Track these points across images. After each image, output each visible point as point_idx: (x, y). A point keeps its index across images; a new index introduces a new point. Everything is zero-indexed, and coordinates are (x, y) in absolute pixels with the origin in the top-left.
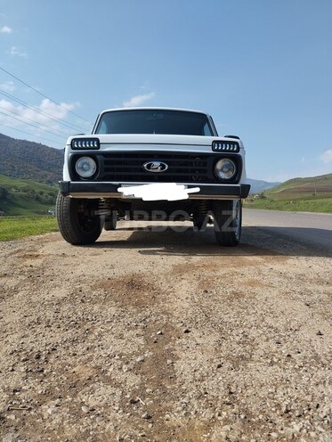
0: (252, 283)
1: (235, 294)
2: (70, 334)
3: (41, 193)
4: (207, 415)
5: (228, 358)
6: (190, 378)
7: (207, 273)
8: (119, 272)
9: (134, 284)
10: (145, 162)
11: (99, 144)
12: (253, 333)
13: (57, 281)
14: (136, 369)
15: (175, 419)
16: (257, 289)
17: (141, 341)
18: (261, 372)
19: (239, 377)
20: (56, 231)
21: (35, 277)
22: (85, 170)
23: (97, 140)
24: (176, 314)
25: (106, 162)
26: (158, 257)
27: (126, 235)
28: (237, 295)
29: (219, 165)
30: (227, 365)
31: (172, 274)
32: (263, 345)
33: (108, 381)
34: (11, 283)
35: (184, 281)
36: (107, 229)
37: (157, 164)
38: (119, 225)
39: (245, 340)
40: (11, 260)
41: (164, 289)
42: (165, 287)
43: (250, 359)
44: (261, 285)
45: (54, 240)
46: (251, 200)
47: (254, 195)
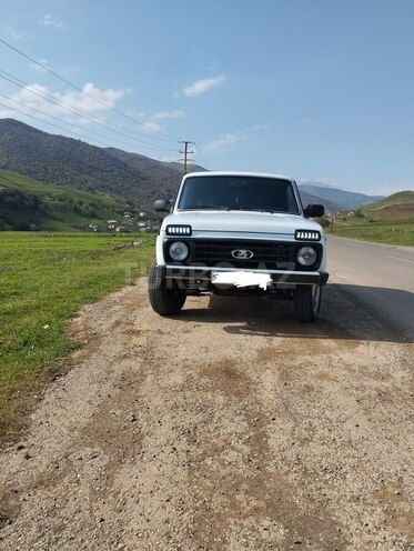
0: (322, 376)
1: (308, 387)
2: (200, 417)
3: (81, 203)
4: (286, 468)
5: (298, 439)
6: (277, 449)
7: (287, 362)
9: (230, 372)
10: (232, 249)
11: (191, 231)
12: (316, 422)
14: (247, 442)
15: (271, 469)
16: (325, 383)
17: (245, 424)
18: (316, 448)
19: (303, 451)
22: (178, 254)
23: (190, 227)
24: (265, 404)
25: (197, 249)
26: (242, 337)
28: (309, 389)
30: (298, 443)
31: (258, 362)
32: (320, 431)
33: (233, 449)
35: (268, 371)
37: (243, 252)
39: (311, 428)
41: (253, 379)
42: (254, 377)
43: (311, 441)
44: (328, 379)
46: (345, 220)
47: (347, 212)
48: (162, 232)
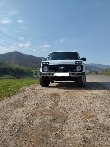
6: (59, 106)
8: (53, 93)
9: (55, 95)
10: (59, 67)
11: (48, 63)
13: (40, 94)
14: (52, 105)
18: (70, 105)
20: (38, 83)
21: (35, 93)
22: (45, 69)
23: (48, 62)
25: (50, 68)
26: (62, 90)
27: (56, 84)
28: (74, 97)
29: (77, 67)
31: (64, 93)
32: (73, 103)
33: (48, 106)
34: (31, 94)
36: (52, 83)
37: (62, 68)
38: (55, 82)
40: (30, 90)
41: (60, 95)
42: (61, 95)
45: (38, 86)
46: (103, 72)
47: (103, 70)
48: (41, 64)
